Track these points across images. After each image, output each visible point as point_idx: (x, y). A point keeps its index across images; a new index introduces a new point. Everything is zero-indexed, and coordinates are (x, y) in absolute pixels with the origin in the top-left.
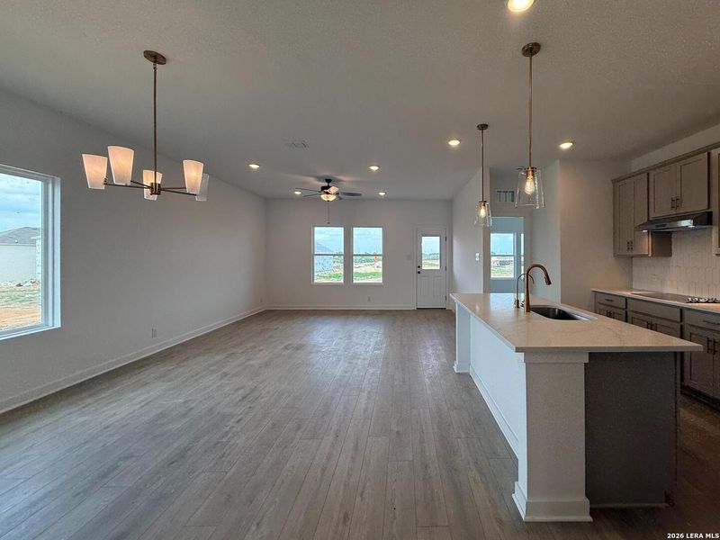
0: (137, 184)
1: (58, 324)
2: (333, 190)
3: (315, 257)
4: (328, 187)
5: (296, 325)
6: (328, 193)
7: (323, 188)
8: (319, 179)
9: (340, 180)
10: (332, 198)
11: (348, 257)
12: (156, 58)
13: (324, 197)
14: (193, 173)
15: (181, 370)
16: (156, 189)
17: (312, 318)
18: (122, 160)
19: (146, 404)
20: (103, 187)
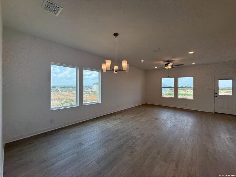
0: (112, 69)
1: (101, 102)
2: (170, 64)
3: (162, 88)
4: (168, 64)
5: (156, 110)
6: (168, 66)
7: (166, 64)
8: (165, 61)
9: (174, 61)
10: (170, 67)
11: (176, 88)
12: (116, 35)
13: (166, 68)
14: (125, 64)
15: (123, 118)
16: (116, 70)
17: (161, 109)
18: (108, 63)
19: (115, 125)
20: (105, 71)
